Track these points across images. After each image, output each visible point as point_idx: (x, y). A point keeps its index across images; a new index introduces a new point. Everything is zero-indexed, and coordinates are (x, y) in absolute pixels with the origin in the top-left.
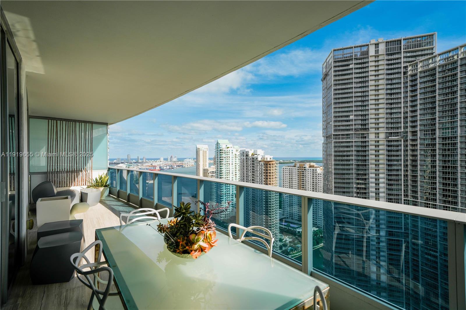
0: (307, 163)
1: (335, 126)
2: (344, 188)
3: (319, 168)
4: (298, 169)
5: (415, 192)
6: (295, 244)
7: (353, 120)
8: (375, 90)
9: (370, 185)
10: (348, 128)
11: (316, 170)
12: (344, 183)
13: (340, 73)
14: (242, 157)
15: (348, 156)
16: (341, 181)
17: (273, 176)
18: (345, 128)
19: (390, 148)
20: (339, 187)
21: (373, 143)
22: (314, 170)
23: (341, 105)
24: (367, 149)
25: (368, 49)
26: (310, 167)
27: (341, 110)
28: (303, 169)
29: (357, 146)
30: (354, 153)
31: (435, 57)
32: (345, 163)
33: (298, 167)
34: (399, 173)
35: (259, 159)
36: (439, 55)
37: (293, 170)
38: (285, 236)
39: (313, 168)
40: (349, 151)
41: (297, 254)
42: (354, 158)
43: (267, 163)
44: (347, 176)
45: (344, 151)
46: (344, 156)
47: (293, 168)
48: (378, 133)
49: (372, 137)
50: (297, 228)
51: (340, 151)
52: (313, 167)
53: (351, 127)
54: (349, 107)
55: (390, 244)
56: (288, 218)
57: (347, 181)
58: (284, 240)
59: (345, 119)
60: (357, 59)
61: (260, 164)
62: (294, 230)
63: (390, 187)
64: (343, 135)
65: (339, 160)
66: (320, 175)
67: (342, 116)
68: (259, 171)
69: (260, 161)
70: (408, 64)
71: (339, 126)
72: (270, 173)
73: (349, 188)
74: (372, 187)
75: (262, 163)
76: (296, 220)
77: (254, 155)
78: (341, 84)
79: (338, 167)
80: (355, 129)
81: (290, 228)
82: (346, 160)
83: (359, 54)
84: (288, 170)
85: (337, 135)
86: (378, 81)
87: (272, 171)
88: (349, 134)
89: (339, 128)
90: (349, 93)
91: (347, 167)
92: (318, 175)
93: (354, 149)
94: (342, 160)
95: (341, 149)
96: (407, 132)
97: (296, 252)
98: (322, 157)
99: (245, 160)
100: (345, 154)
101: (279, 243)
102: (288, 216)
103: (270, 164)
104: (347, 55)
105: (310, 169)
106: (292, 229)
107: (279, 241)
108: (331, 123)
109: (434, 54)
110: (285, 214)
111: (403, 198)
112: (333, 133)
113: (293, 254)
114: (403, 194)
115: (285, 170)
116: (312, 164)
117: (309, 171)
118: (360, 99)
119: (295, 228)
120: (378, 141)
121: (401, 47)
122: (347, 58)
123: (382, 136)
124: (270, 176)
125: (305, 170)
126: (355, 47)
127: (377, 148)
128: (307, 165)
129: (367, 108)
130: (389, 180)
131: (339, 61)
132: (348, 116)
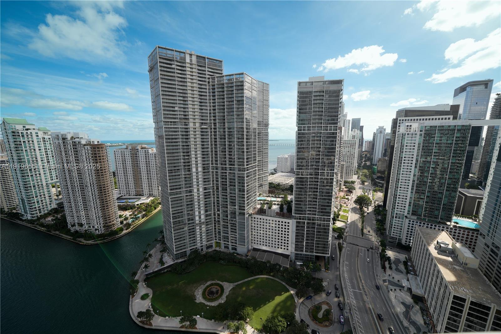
0: (139, 146)
1: (164, 114)
2: (175, 163)
3: (150, 149)
4: (131, 151)
5: (216, 161)
6: (136, 215)
7: (177, 111)
8: (192, 90)
9: (192, 159)
10: (174, 116)
11: (148, 151)
12: (174, 160)
13: (165, 69)
14: (57, 141)
15: (176, 139)
16: (172, 158)
17: (103, 159)
18: (172, 116)
19: (202, 134)
20: (171, 163)
21: (192, 129)
22: (145, 151)
23: (168, 97)
24: (189, 133)
25: (185, 56)
26: (142, 148)
27: (168, 101)
28: (135, 151)
29: (182, 131)
30: (180, 137)
31: (224, 76)
32: (174, 144)
33: (130, 149)
34: (208, 150)
35: (83, 142)
36: (226, 76)
37: (125, 152)
38: (125, 212)
39: (145, 150)
40: (177, 135)
41: (139, 223)
42: (180, 140)
43: (94, 147)
44: (176, 155)
45: (173, 135)
46: (173, 139)
47: (125, 150)
48: (195, 122)
49: (191, 125)
50: (136, 202)
51: (169, 135)
52: (145, 148)
53: (176, 116)
54: (174, 100)
55: (205, 196)
56: (125, 195)
57: (177, 158)
58: (124, 216)
59: (172, 109)
60: (177, 61)
61: (85, 148)
62: (134, 204)
63: (204, 159)
64: (171, 122)
65: (169, 142)
66: (152, 155)
67: (169, 107)
68: (85, 156)
69: (84, 145)
70: (210, 77)
71: (168, 114)
72: (100, 157)
73: (178, 163)
74: (193, 161)
75: (88, 147)
76: (134, 195)
77: (74, 139)
78: (166, 79)
79: (169, 148)
80: (180, 118)
81: (128, 204)
82: (175, 142)
83: (178, 58)
84: (120, 152)
85: (166, 122)
86: (193, 84)
87: (101, 155)
88: (176, 122)
89: (168, 116)
90: (174, 88)
91: (176, 147)
92: (150, 155)
93: (180, 133)
94: (172, 142)
95: (171, 133)
96: (211, 123)
97: (137, 221)
98: (154, 139)
99: (62, 144)
100: (174, 137)
101: (119, 219)
102: (125, 194)
103: (98, 148)
104: (170, 56)
105: (142, 150)
106: (131, 204)
107: (119, 217)
108: (160, 111)
109: (223, 75)
110: (122, 193)
111: (211, 166)
112: (163, 120)
113: (135, 224)
114: (211, 163)
115: (116, 152)
116: (144, 146)
117: (142, 152)
118: (181, 95)
119: (134, 202)
120: (195, 128)
121: (205, 62)
122: (170, 58)
123: (198, 125)
124: (100, 159)
125: (137, 151)
126: (175, 51)
127: (195, 133)
128: (139, 147)
129: (187, 103)
130: (203, 155)
131: (163, 59)
132: (174, 107)
